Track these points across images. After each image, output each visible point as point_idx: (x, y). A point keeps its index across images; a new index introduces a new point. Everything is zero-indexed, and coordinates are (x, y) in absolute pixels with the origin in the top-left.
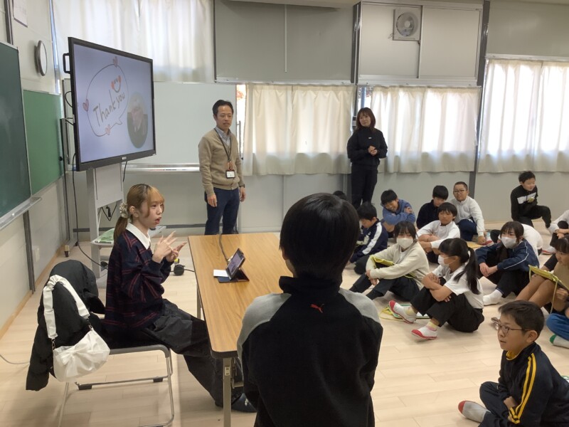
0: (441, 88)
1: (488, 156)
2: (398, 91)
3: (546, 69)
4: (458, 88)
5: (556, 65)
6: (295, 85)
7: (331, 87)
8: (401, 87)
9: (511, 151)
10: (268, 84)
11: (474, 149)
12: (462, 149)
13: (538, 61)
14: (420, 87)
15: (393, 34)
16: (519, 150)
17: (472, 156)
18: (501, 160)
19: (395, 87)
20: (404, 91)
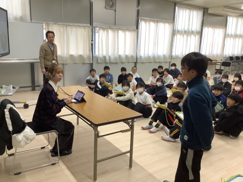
0: (124, 29)
1: (141, 56)
2: (108, 30)
3: (159, 24)
4: (130, 30)
5: (162, 23)
6: (67, 25)
7: (82, 27)
8: (110, 28)
9: (148, 54)
10: (55, 24)
11: (136, 54)
12: (132, 54)
13: (156, 21)
14: (117, 29)
15: (106, 6)
16: (150, 54)
17: (135, 56)
18: (145, 58)
19: (107, 28)
20: (111, 30)
